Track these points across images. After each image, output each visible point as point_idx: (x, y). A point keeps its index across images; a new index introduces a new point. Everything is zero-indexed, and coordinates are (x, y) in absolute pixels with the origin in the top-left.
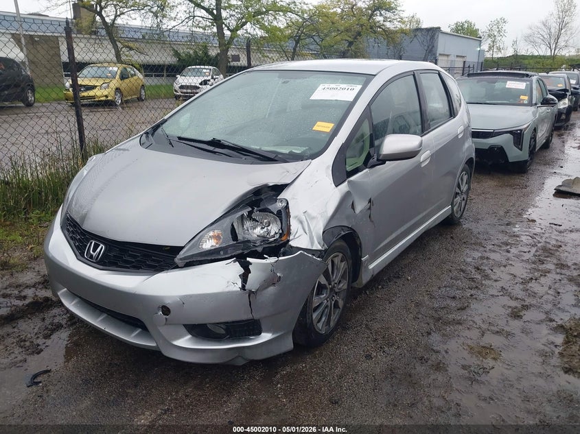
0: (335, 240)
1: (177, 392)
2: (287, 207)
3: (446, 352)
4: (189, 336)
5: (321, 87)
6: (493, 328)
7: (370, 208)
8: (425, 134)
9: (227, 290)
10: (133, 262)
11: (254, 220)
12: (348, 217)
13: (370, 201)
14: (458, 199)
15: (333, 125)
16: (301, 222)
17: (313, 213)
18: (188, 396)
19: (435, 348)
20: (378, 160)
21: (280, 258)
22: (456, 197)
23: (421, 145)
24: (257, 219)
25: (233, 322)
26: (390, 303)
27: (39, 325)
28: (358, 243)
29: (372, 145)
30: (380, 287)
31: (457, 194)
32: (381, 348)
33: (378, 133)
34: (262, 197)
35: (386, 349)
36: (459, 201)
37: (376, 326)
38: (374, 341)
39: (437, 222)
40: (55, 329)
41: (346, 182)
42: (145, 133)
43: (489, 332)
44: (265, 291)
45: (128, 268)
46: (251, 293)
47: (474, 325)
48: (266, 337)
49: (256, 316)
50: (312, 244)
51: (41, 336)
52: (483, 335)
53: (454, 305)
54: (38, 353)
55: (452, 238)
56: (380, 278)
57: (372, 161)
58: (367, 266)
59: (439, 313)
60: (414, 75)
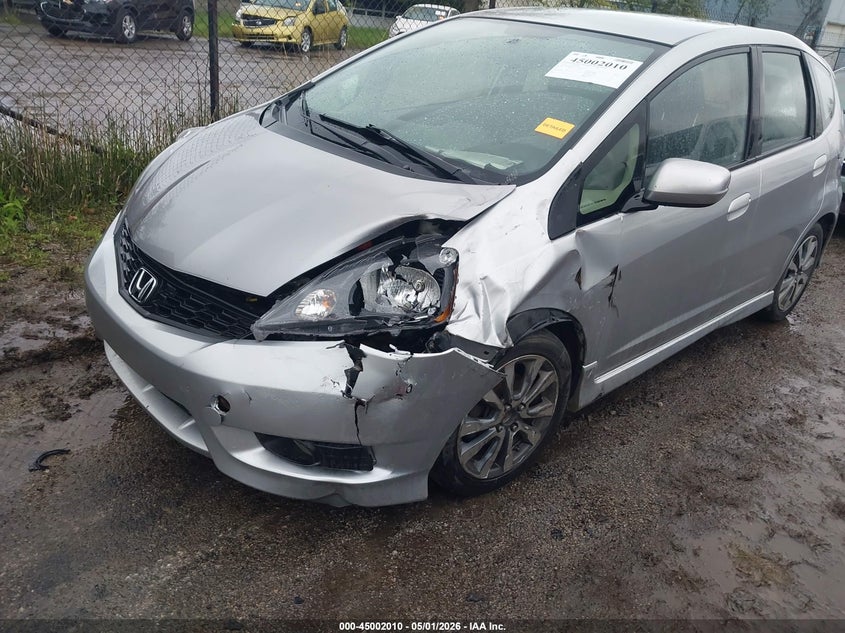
0: (530, 331)
1: (236, 528)
2: (455, 265)
3: (696, 554)
4: (262, 449)
5: (572, 56)
6: (792, 526)
7: (612, 284)
8: (747, 164)
9: (321, 390)
10: (193, 315)
11: (399, 277)
12: (566, 295)
13: (615, 271)
14: (791, 281)
15: (573, 126)
16: (474, 295)
17: (499, 280)
18: (249, 538)
19: (676, 542)
20: (644, 200)
21: (416, 355)
22: (787, 277)
23: (726, 184)
24: (405, 277)
25: (327, 444)
26: (623, 444)
27: (80, 375)
28: (581, 340)
29: (639, 171)
30: (614, 413)
31: (790, 272)
32: (583, 522)
33: (654, 152)
34: (418, 240)
35: (591, 526)
36: (792, 284)
37: (587, 481)
38: (575, 508)
39: (741, 317)
40: (98, 386)
41: (573, 235)
42: (276, 102)
43: (784, 533)
44: (383, 404)
45: (184, 322)
46: (359, 403)
47: (760, 513)
48: (379, 474)
49: (365, 442)
50: (486, 334)
51: (76, 393)
52: (771, 536)
53: (733, 468)
54: (64, 419)
55: (763, 345)
56: (614, 400)
57: (632, 202)
58: (592, 378)
59: (702, 478)
60: (749, 54)
